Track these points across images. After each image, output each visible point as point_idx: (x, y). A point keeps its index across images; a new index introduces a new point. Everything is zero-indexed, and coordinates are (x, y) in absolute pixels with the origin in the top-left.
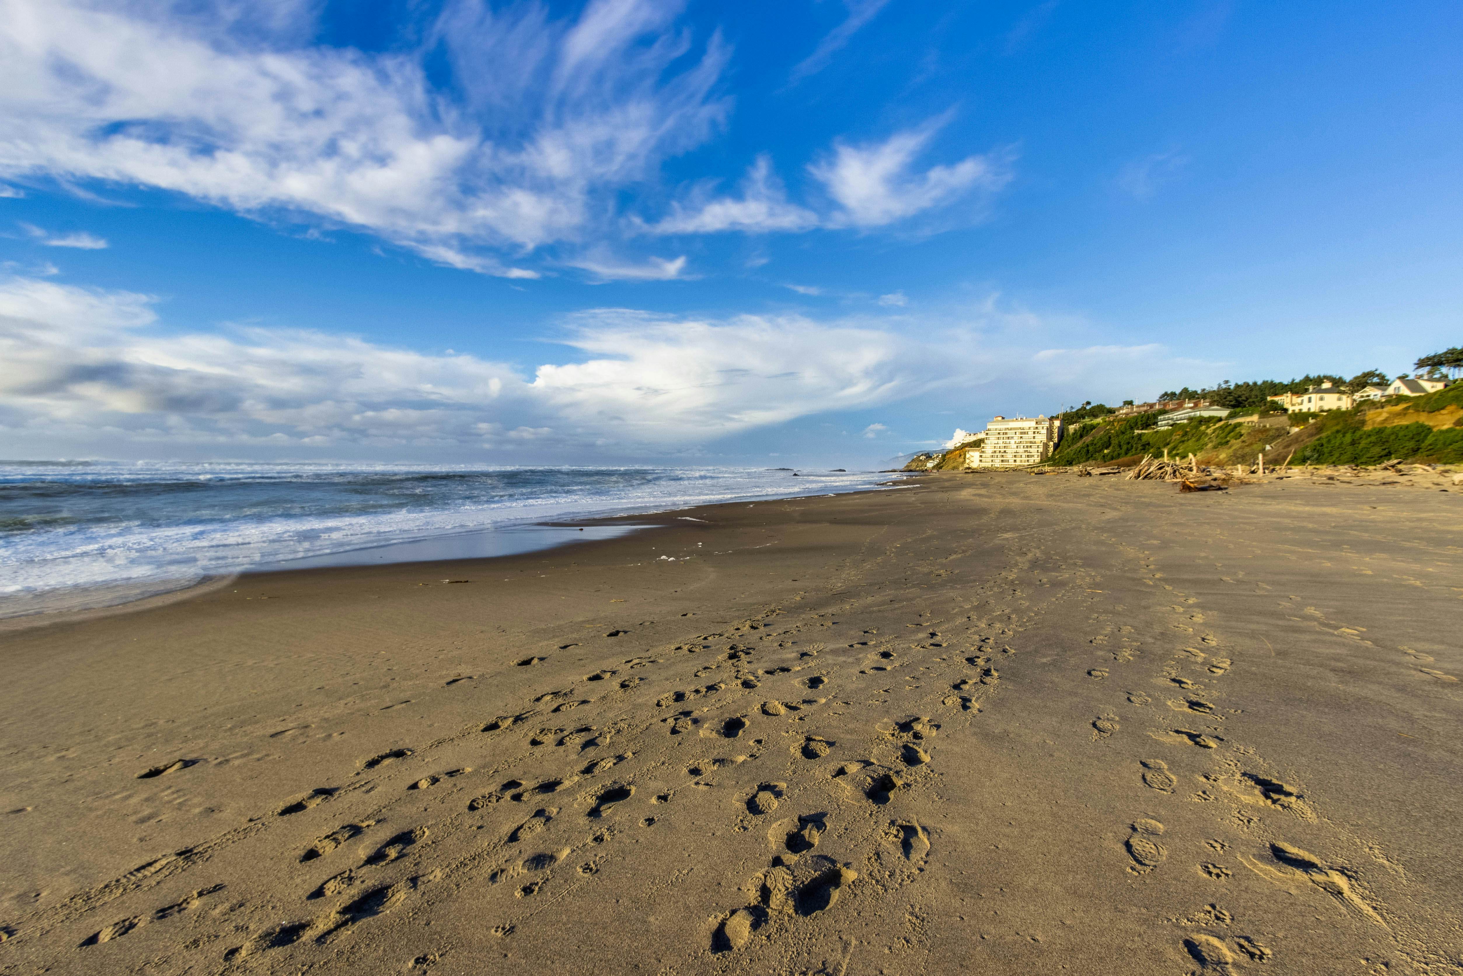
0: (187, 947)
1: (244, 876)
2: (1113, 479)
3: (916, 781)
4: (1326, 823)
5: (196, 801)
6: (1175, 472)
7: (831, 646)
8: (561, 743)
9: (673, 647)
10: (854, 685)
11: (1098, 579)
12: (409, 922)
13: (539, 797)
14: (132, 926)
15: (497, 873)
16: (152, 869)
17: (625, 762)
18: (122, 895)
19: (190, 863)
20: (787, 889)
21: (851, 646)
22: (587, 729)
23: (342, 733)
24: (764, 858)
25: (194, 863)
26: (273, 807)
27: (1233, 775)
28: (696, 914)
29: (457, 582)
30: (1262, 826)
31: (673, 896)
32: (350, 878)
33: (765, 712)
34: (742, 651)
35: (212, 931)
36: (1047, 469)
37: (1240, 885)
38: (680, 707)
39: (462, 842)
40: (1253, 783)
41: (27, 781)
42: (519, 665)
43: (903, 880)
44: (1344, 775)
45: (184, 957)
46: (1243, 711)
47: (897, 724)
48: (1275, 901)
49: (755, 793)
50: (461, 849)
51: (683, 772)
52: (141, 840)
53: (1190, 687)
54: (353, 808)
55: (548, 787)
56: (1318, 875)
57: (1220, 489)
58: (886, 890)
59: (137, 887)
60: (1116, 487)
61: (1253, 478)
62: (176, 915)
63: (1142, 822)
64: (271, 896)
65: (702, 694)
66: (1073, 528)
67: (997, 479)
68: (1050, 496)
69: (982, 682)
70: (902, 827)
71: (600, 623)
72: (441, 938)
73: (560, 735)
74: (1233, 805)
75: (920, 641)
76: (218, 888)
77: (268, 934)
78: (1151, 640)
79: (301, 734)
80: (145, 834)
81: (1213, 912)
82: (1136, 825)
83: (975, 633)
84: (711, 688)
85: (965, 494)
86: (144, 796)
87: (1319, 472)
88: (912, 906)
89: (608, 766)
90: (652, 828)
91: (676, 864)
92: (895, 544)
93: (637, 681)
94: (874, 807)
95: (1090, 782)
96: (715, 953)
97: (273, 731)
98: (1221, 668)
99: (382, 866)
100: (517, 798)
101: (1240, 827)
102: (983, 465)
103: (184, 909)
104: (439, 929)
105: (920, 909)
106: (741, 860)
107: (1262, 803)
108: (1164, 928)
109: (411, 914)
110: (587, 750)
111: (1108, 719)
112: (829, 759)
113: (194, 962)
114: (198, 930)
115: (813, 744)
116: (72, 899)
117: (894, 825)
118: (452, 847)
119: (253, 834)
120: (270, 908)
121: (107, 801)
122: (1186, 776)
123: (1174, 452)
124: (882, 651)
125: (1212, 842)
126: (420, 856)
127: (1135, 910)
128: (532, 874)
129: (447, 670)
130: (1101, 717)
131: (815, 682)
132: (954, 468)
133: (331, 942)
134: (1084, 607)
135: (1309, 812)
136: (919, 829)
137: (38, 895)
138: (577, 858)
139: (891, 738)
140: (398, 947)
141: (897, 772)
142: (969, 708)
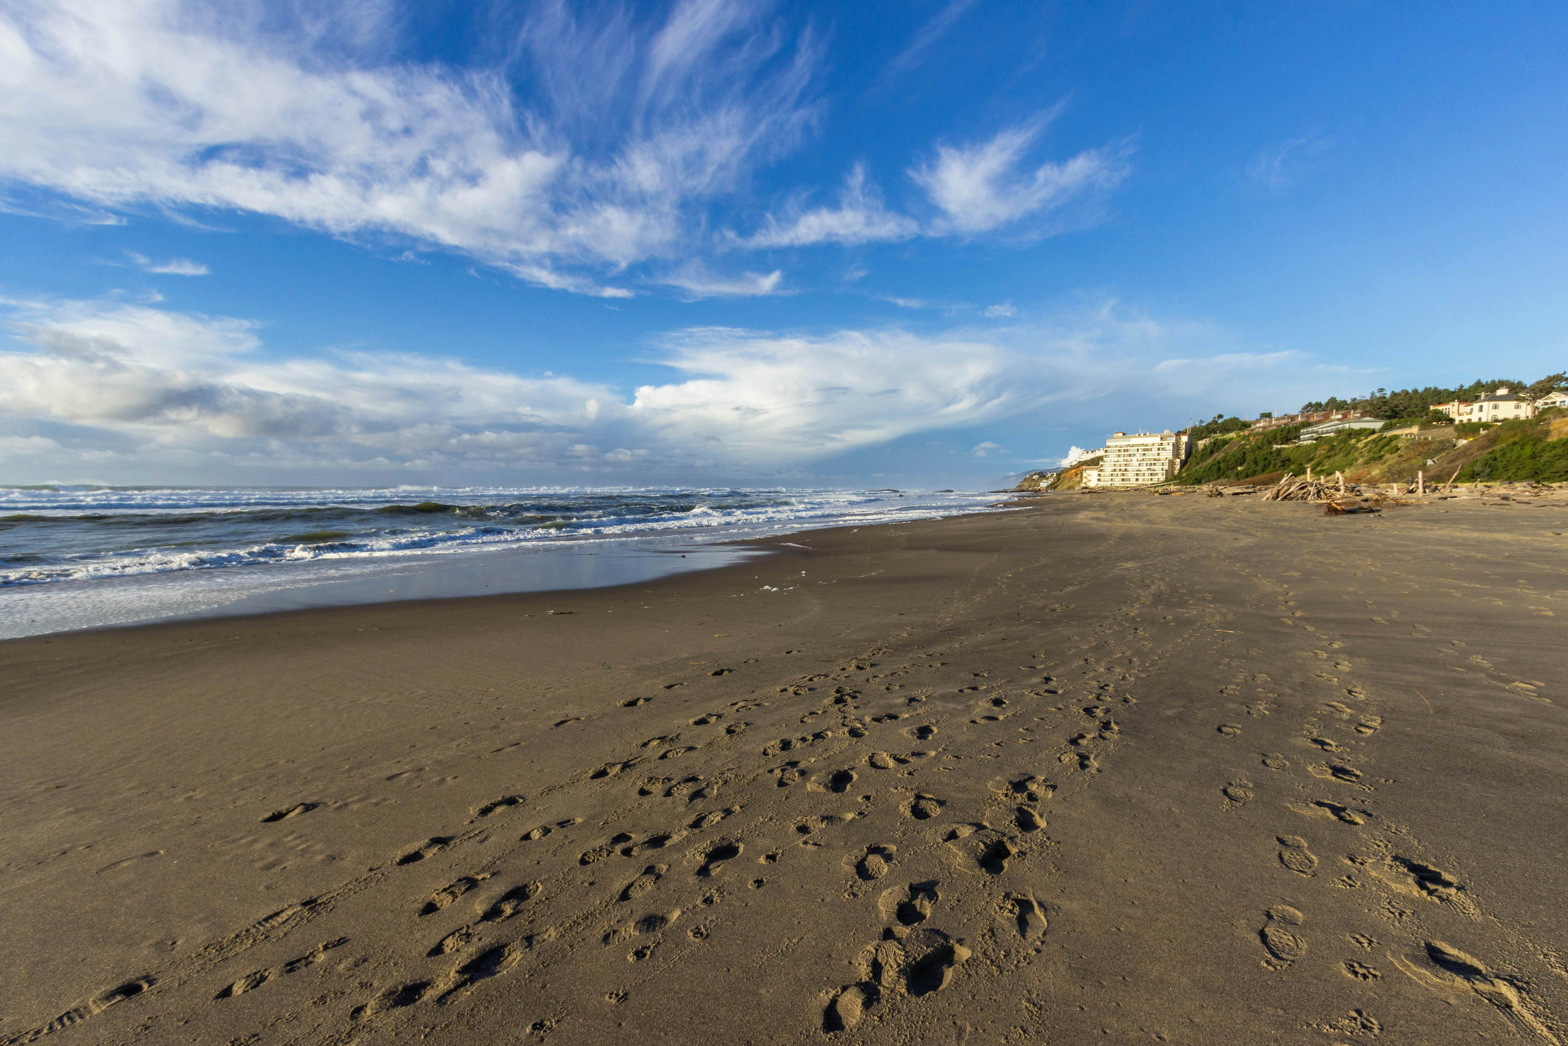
0: (315, 1003)
1: (366, 930)
2: (1248, 500)
3: (1031, 849)
4: (1493, 921)
5: (318, 847)
6: (1319, 492)
7: (940, 691)
8: (668, 793)
9: (778, 689)
10: (965, 737)
11: (1230, 617)
12: (526, 984)
13: (648, 853)
14: (263, 979)
15: (609, 935)
16: (280, 920)
17: (732, 816)
18: (252, 945)
19: (315, 914)
20: (899, 965)
21: (961, 691)
22: (694, 779)
23: (456, 777)
24: (874, 929)
25: (319, 914)
26: (392, 856)
27: (1383, 859)
28: (807, 988)
29: (561, 613)
30: (1416, 922)
31: (783, 966)
32: (468, 935)
33: (873, 765)
34: (849, 695)
35: (338, 988)
36: (1172, 488)
37: (1390, 989)
38: (786, 756)
39: (574, 899)
40: (1406, 870)
41: (158, 822)
42: (626, 706)
43: (1018, 962)
44: (1514, 864)
45: (313, 1013)
46: (1395, 781)
47: (1010, 783)
48: (1431, 1011)
49: (864, 855)
50: (574, 907)
51: (791, 829)
52: (268, 888)
53: (1334, 749)
54: (469, 859)
55: (657, 842)
56: (1482, 984)
57: (1372, 511)
58: (1001, 972)
59: (266, 938)
60: (1251, 509)
61: (1411, 499)
62: (304, 968)
63: (1279, 908)
64: (393, 952)
65: (808, 742)
66: (1202, 557)
67: (1118, 500)
68: (1175, 519)
69: (1101, 736)
70: (1018, 901)
71: (704, 660)
72: (558, 1002)
73: (668, 785)
74: (1383, 894)
75: (1034, 686)
76: (342, 941)
77: (392, 993)
78: (1289, 692)
79: (417, 777)
80: (270, 882)
81: (1359, 1019)
82: (1273, 913)
83: (1093, 679)
84: (818, 736)
85: (1082, 517)
86: (268, 841)
87: (1491, 491)
88: (1029, 991)
89: (716, 819)
90: (761, 890)
91: (786, 931)
92: (1006, 574)
93: (743, 727)
94: (988, 877)
95: (1220, 859)
96: (827, 1033)
97: (389, 773)
98: (1370, 728)
99: (498, 923)
100: (627, 852)
101: (1390, 921)
102: (1101, 484)
103: (311, 962)
104: (554, 993)
105: (1038, 995)
106: (851, 930)
107: (1416, 894)
108: (1304, 1034)
109: (527, 976)
110: (695, 801)
111: (1241, 786)
112: (939, 820)
113: (322, 1019)
114: (325, 985)
115: (923, 803)
116: (206, 948)
117: (1009, 899)
118: (565, 904)
119: (373, 885)
120: (392, 964)
121: (234, 846)
122: (1328, 857)
123: (1318, 469)
124: (993, 697)
125: (1357, 936)
126: (534, 913)
127: (1270, 1011)
128: (644, 937)
129: (555, 710)
130: (1233, 783)
131: (924, 732)
132: (1069, 488)
133: (451, 1003)
134: (1213, 650)
135: (1472, 907)
136: (1035, 904)
137: (174, 943)
138: (687, 921)
139: (1004, 799)
140: (515, 1011)
141: (1012, 839)
142: (1087, 766)
